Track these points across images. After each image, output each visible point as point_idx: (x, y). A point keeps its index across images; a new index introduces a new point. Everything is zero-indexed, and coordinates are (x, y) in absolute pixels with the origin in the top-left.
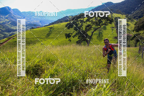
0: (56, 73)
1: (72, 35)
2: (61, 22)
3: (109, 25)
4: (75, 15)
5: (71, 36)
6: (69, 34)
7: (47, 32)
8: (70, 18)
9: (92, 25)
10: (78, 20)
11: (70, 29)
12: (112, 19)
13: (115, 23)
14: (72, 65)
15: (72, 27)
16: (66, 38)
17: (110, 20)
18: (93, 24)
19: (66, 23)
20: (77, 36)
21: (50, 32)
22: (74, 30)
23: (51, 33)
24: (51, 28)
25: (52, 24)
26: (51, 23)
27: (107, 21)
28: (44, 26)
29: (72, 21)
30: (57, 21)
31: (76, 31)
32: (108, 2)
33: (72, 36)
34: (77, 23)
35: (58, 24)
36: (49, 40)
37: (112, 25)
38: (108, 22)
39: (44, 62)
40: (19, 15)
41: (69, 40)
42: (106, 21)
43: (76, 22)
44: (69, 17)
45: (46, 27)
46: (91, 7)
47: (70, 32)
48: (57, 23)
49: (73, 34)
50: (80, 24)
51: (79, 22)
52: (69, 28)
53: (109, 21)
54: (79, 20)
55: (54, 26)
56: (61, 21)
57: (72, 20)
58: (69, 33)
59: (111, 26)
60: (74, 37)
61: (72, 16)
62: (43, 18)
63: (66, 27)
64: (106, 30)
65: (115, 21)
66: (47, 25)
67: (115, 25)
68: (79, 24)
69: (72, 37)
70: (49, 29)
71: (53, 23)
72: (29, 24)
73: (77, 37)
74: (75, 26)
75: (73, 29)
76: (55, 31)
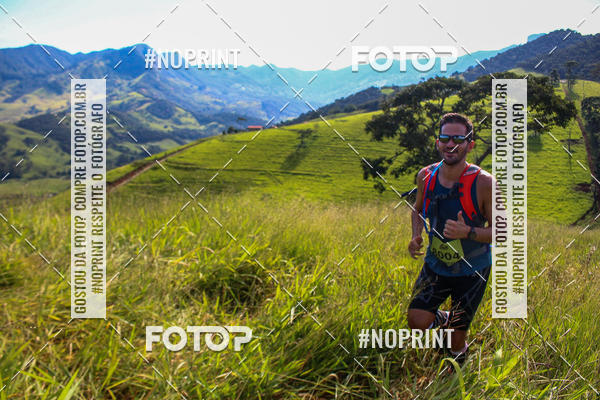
0: (320, 297)
1: (391, 167)
2: (349, 111)
3: (557, 129)
4: (410, 84)
5: (387, 168)
6: (380, 161)
7: (289, 150)
8: (385, 96)
9: (480, 129)
10: (420, 106)
11: (385, 139)
12: (571, 106)
13: (584, 123)
14: (380, 276)
15: (392, 134)
16: (366, 178)
17: (558, 110)
18: (483, 126)
19: (369, 116)
20: (410, 172)
21: (302, 150)
22: (402, 145)
23: (304, 155)
24: (305, 134)
25: (311, 119)
26: (308, 114)
27: (545, 114)
28: (278, 125)
29: (395, 109)
30: (332, 105)
31: (410, 150)
32: (557, 32)
33: (388, 172)
34: (416, 116)
35: (333, 118)
36: (294, 183)
37: (567, 129)
38: (548, 117)
39: (274, 259)
40: (183, 76)
41: (376, 187)
42: (542, 112)
43: (409, 114)
44: (383, 91)
45: (286, 128)
46: (479, 54)
47: (383, 155)
48: (331, 113)
49: (397, 164)
50: (428, 121)
51: (424, 115)
52: (378, 138)
53: (554, 114)
54: (423, 104)
55: (317, 126)
56: (347, 106)
57: (394, 106)
58: (378, 158)
59: (567, 137)
60: (397, 173)
61: (394, 87)
62: (277, 93)
63: (368, 130)
64: (540, 150)
65: (583, 114)
66: (291, 119)
67: (584, 134)
68: (422, 120)
69: (392, 173)
70: (295, 135)
71: (313, 115)
72: (219, 115)
73: (411, 177)
74: (403, 129)
75: (395, 141)
76: (323, 146)
